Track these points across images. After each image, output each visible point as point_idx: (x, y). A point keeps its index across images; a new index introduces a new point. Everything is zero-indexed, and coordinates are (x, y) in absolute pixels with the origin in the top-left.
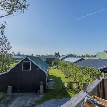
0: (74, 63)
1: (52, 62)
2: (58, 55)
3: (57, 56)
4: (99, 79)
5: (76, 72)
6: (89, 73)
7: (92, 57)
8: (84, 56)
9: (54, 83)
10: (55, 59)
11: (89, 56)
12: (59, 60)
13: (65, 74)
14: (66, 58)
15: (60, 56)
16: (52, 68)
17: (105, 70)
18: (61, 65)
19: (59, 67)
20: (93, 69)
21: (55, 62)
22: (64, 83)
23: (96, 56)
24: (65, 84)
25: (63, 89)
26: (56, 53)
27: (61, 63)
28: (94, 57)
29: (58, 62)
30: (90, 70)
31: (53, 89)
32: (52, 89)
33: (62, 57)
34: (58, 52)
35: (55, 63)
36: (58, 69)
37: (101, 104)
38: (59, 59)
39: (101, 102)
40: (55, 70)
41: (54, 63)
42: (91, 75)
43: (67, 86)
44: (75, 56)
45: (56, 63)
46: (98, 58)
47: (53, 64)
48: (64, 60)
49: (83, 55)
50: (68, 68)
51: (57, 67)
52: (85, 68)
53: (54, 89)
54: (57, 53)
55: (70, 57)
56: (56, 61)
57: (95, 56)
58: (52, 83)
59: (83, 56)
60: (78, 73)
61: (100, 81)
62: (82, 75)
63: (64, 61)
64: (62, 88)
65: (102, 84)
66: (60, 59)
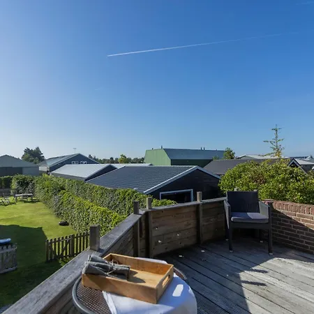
0: (86, 180)
1: (11, 179)
2: (34, 156)
3: (32, 161)
4: (136, 212)
5: (91, 204)
6: (125, 204)
8: (117, 159)
9: (15, 249)
10: (24, 171)
11: (128, 161)
12: (41, 173)
13: (59, 215)
14: (62, 164)
15: (42, 159)
16: (11, 199)
17: (161, 193)
18: (46, 189)
19: (39, 195)
20: (134, 192)
21: (24, 179)
22: (51, 243)
23: (143, 159)
24: (55, 245)
25: (47, 262)
26: (28, 151)
27: (47, 183)
29: (36, 179)
30: (128, 195)
31: (10, 269)
32: (6, 270)
33: (50, 164)
34: (38, 148)
35: (24, 184)
36: (33, 202)
38: (41, 168)
39: (125, 264)
40: (20, 205)
41: (18, 183)
42: (130, 208)
43: (63, 251)
44: (90, 161)
45: (28, 184)
46: (147, 165)
47: (14, 185)
48: (57, 171)
49: (112, 158)
50: (66, 194)
51: (29, 196)
52: (115, 190)
53: (16, 269)
54: (34, 148)
55: (76, 163)
56: (28, 177)
57: (141, 161)
58: (8, 251)
59: (112, 161)
60: (95, 208)
61: (140, 216)
62: (105, 212)
63: (57, 175)
64: (45, 260)
65: (143, 224)
66: (43, 168)
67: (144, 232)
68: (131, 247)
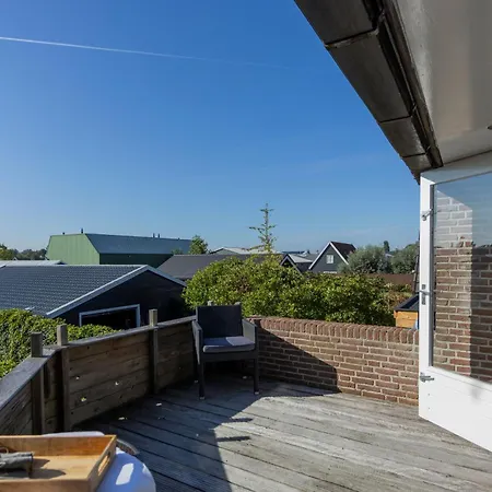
6: (7, 339)
7: (26, 259)
11: (11, 255)
17: (81, 314)
20: (26, 315)
23: (44, 252)
28: (37, 259)
30: (14, 321)
37: (16, 463)
39: (23, 450)
42: (17, 346)
46: (52, 263)
57: (41, 255)
61: (45, 360)
65: (52, 374)
67: (52, 387)
68: (28, 416)
